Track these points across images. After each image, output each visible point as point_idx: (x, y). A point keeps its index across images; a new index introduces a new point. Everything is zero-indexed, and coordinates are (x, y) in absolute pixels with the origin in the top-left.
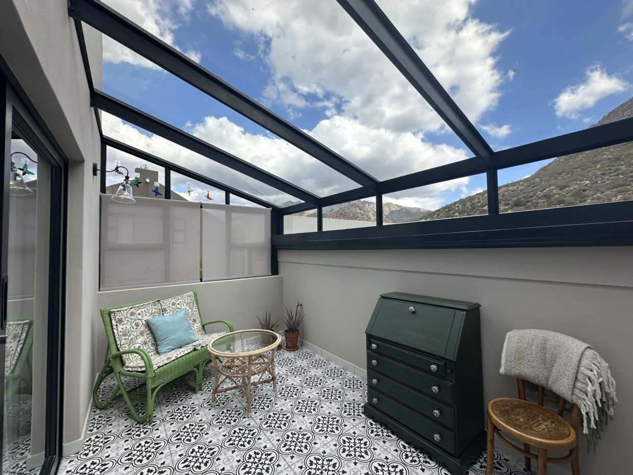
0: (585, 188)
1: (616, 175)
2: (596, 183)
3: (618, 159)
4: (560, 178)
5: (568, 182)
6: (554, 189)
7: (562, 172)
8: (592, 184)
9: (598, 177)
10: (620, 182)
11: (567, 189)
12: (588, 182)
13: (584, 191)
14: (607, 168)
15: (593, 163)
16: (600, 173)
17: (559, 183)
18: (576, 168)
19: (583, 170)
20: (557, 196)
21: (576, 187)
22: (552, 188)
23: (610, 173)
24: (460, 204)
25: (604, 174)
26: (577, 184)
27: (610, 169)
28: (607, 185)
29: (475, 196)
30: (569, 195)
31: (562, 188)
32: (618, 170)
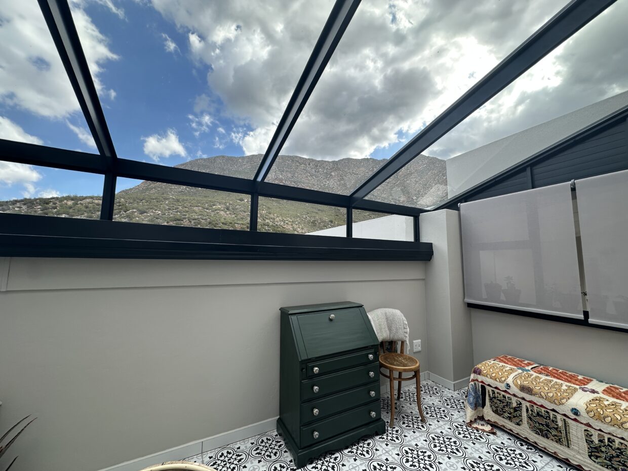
0: (157, 216)
1: (177, 212)
2: (165, 214)
3: (178, 201)
4: (141, 203)
5: (147, 209)
6: (135, 212)
7: (143, 199)
8: (162, 215)
9: (166, 210)
10: (178, 217)
11: (145, 214)
12: (160, 212)
13: (157, 218)
14: (172, 205)
15: (164, 199)
16: (167, 207)
17: (140, 208)
18: (153, 199)
19: (157, 202)
20: (137, 218)
21: (152, 214)
22: (134, 210)
23: (173, 209)
24: (24, 204)
25: (170, 209)
26: (152, 212)
27: (173, 207)
28: (171, 217)
29: (49, 199)
30: (146, 219)
31: (142, 213)
32: (178, 208)
